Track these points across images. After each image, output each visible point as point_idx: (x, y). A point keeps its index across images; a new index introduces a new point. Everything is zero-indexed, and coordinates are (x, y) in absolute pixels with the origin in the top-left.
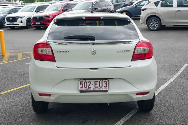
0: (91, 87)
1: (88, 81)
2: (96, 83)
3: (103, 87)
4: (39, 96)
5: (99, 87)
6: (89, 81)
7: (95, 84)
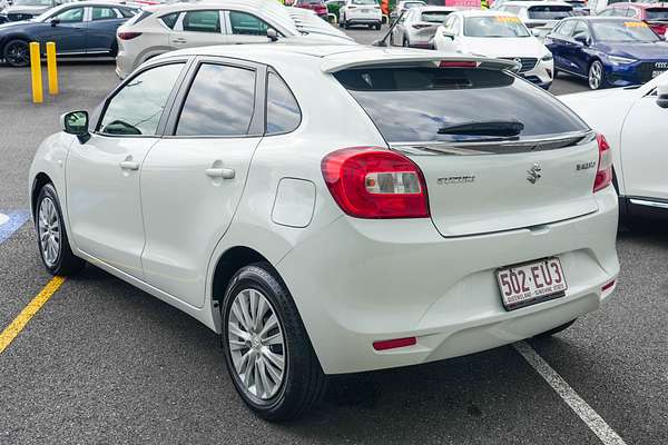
0: (528, 289)
1: (516, 271)
2: (536, 272)
3: (554, 283)
4: (377, 352)
5: (546, 286)
6: (520, 269)
7: (536, 277)
